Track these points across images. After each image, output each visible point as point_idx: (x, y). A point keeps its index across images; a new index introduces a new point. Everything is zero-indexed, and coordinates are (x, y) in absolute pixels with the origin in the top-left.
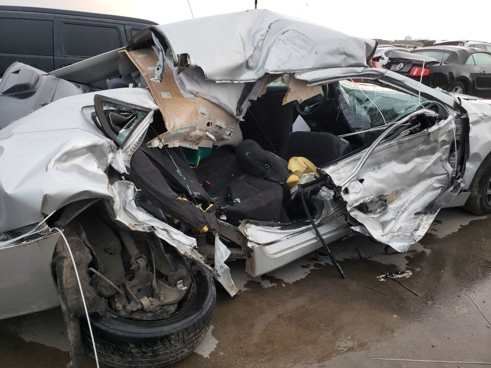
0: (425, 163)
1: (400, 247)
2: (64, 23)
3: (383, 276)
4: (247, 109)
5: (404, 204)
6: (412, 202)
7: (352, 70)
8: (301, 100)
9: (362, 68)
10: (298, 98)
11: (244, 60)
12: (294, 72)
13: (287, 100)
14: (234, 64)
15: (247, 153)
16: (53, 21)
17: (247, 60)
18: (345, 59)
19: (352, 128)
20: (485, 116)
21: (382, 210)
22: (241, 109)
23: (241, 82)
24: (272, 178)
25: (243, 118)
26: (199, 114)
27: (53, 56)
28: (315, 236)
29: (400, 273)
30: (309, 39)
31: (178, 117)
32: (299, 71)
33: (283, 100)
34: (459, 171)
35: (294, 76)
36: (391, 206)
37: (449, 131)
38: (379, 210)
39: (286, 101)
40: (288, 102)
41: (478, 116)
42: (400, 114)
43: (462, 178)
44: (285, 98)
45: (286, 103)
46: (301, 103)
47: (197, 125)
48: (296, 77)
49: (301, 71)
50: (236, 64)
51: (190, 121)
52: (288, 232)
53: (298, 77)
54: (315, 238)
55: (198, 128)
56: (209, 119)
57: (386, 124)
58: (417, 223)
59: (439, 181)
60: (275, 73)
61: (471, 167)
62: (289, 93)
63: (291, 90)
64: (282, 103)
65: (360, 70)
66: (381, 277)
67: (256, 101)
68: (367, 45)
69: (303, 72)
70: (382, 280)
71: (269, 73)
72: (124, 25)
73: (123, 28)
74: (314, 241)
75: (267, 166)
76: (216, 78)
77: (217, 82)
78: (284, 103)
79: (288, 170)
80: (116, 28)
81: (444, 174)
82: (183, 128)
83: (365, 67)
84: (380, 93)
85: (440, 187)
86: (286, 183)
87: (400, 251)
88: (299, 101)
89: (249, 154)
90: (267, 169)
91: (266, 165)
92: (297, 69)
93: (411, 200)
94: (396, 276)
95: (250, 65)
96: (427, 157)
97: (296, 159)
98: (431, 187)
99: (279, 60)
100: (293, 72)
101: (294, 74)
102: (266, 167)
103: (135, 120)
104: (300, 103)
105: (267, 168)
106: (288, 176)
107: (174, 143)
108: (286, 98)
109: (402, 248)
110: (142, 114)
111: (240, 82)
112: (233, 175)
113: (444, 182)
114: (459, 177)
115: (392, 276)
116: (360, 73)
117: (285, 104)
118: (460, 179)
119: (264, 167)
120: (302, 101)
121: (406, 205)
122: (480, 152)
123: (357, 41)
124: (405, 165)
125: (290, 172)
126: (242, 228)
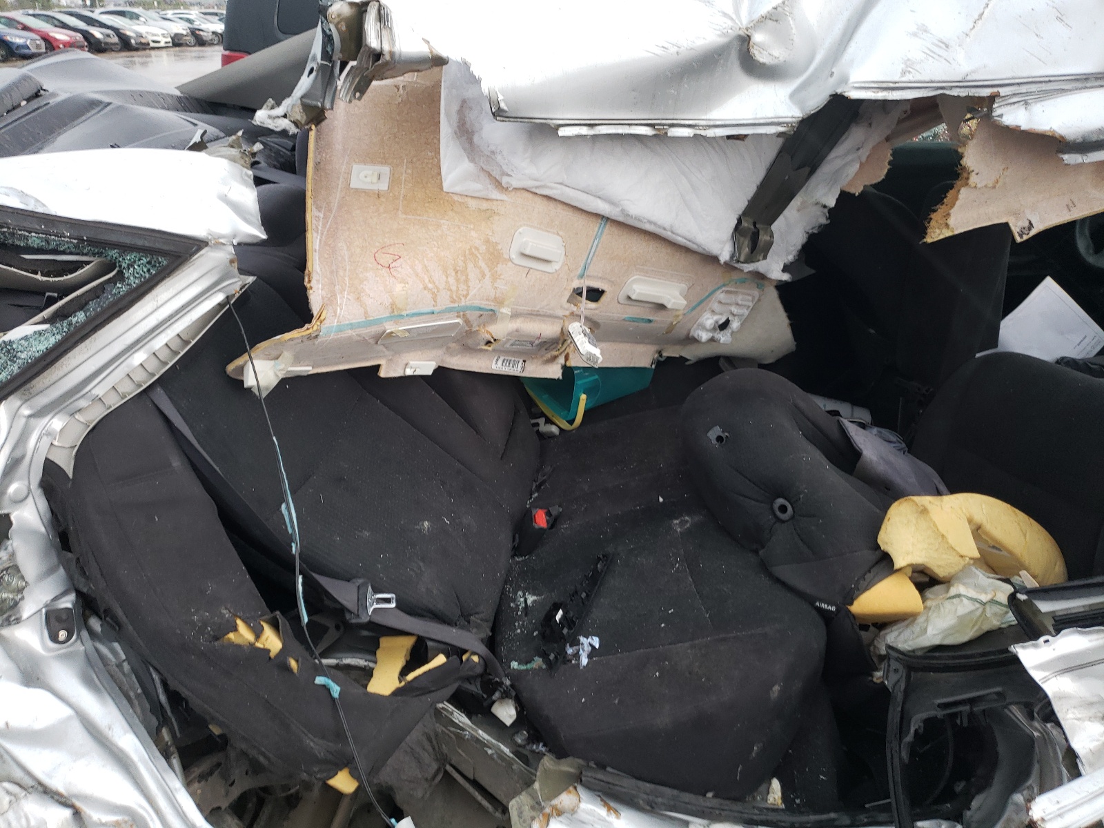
4: (806, 236)
8: (1026, 224)
10: (1016, 214)
11: (724, 35)
12: (995, 90)
13: (951, 221)
14: (659, 51)
17: (741, 33)
22: (763, 238)
23: (710, 133)
24: (785, 572)
25: (786, 269)
26: (510, 260)
31: (384, 272)
32: (1023, 89)
33: (933, 223)
35: (991, 110)
39: (947, 226)
40: (957, 232)
44: (941, 210)
45: (947, 233)
46: (1025, 237)
47: (501, 302)
48: (1001, 116)
49: (1033, 88)
50: (673, 50)
51: (454, 288)
53: (1013, 116)
55: (506, 311)
56: (581, 276)
60: (881, 95)
62: (964, 193)
63: (973, 179)
64: (923, 232)
71: (846, 94)
75: (783, 509)
76: (557, 115)
77: (563, 132)
78: (935, 234)
79: (876, 548)
82: (404, 313)
86: (846, 613)
88: (1015, 230)
89: (720, 439)
90: (783, 522)
91: (780, 501)
92: (1015, 75)
95: (761, 57)
97: (924, 511)
99: (915, 35)
100: (985, 92)
101: (992, 99)
102: (778, 513)
103: (108, 287)
104: (1019, 240)
105: (782, 516)
106: (863, 584)
107: (405, 362)
108: (949, 215)
110: (149, 263)
111: (703, 133)
112: (661, 500)
117: (942, 237)
119: (772, 509)
120: (1033, 232)
125: (884, 563)
126: (526, 808)
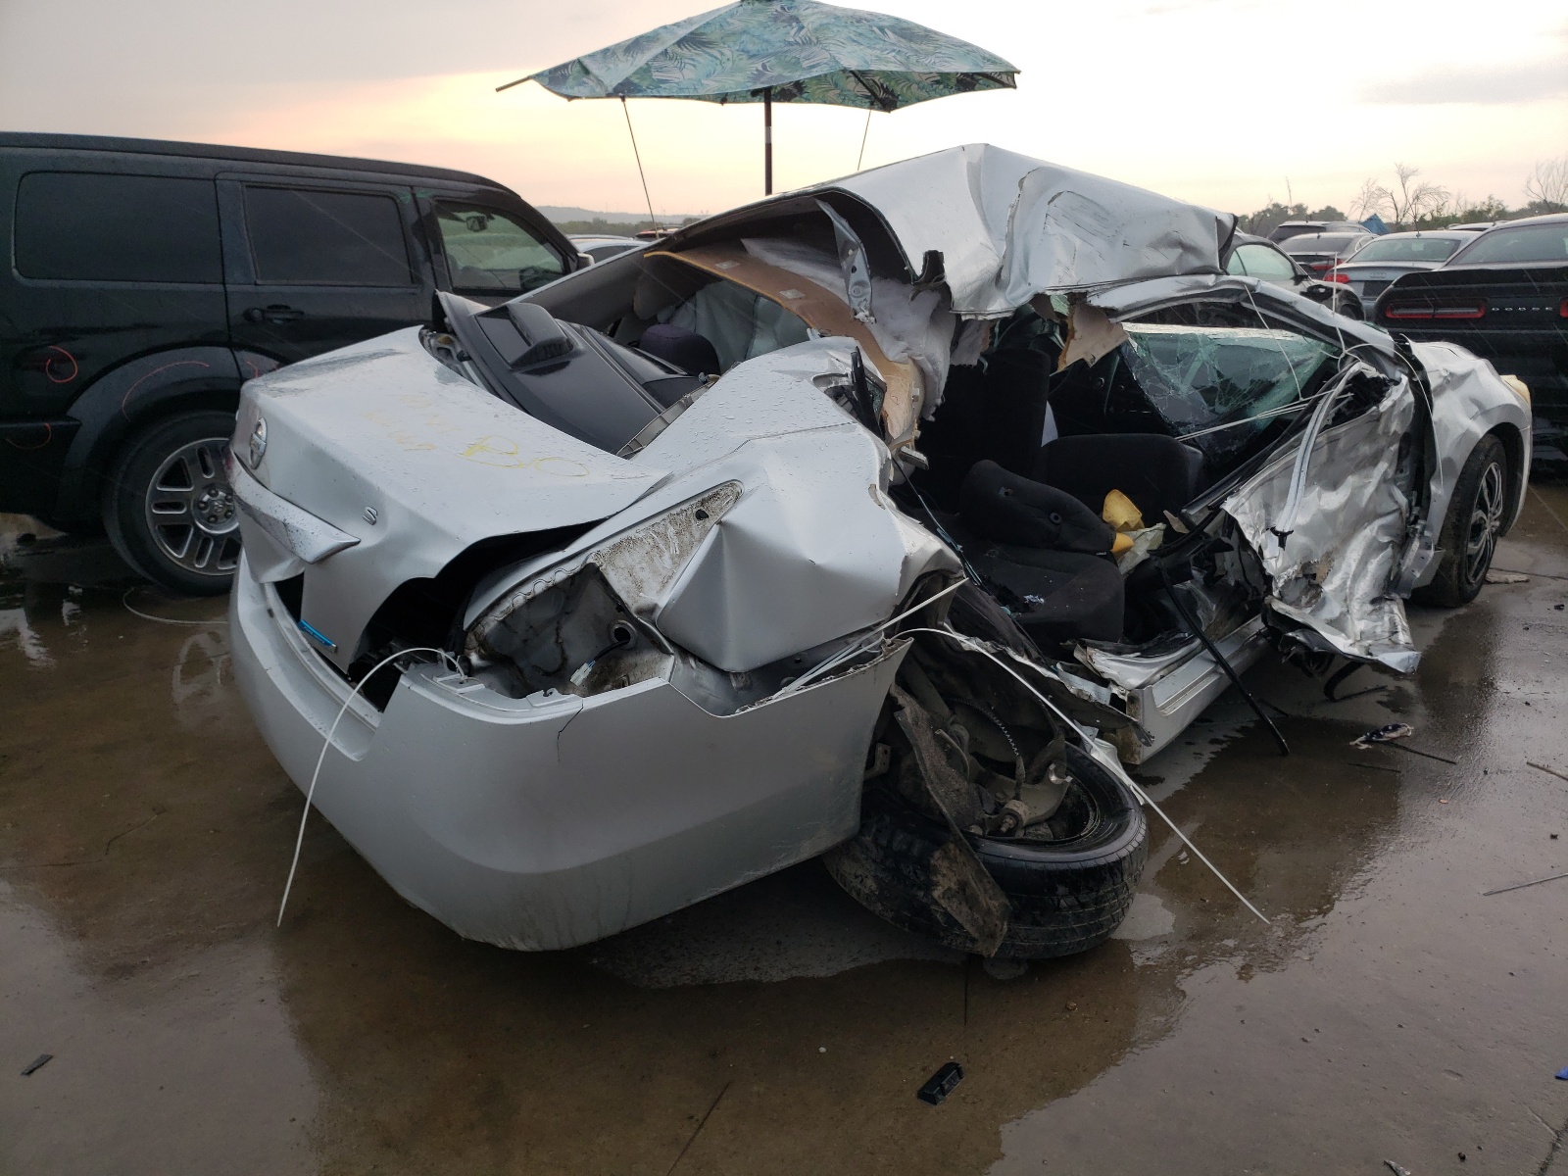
0: (1364, 486)
1: (1403, 660)
2: (248, 186)
3: (1363, 738)
5: (1345, 583)
6: (1356, 577)
7: (1197, 282)
8: (1092, 357)
9: (1213, 277)
10: (1088, 353)
11: (993, 269)
12: (1087, 289)
13: (1067, 359)
15: (1002, 492)
16: (214, 180)
17: (1002, 264)
18: (1181, 255)
19: (1170, 424)
20: (1451, 374)
21: (1311, 599)
23: (988, 317)
27: (224, 284)
28: (1211, 667)
29: (1390, 728)
30: (1108, 213)
31: (897, 406)
34: (1413, 503)
35: (1085, 299)
36: (1328, 588)
37: (1404, 409)
38: (1304, 600)
39: (1065, 362)
41: (1441, 376)
42: (1278, 382)
43: (1425, 518)
48: (1091, 301)
49: (1098, 288)
52: (1160, 662)
53: (1094, 301)
54: (1213, 672)
57: (1302, 399)
58: (1386, 619)
59: (1384, 528)
61: (1440, 491)
62: (1072, 345)
63: (1076, 337)
65: (1210, 280)
66: (1357, 741)
67: (975, 367)
68: (1219, 222)
69: (1105, 290)
70: (1364, 747)
72: (412, 187)
73: (409, 197)
74: (1214, 678)
75: (1056, 518)
78: (1061, 367)
79: (1104, 522)
80: (388, 197)
81: (1394, 511)
83: (1218, 274)
84: (1212, 337)
85: (1389, 543)
86: (1111, 553)
87: (1402, 671)
88: (1088, 361)
89: (1007, 494)
90: (1057, 524)
91: (1053, 515)
92: (1093, 282)
93: (1352, 573)
94: (1386, 735)
96: (1365, 472)
98: (1375, 544)
99: (1057, 264)
100: (1083, 291)
101: (1086, 294)
102: (1055, 521)
104: (1091, 365)
105: (1058, 522)
106: (1111, 537)
108: (1065, 355)
109: (1406, 664)
111: (986, 317)
113: (1394, 532)
114: (1417, 518)
115: (1381, 736)
116: (1212, 287)
117: (1064, 368)
118: (1421, 522)
119: (1051, 519)
120: (1096, 360)
121: (1349, 583)
122: (1452, 457)
123: (1201, 215)
124: (1334, 493)
125: (1114, 528)
126: (1082, 656)
